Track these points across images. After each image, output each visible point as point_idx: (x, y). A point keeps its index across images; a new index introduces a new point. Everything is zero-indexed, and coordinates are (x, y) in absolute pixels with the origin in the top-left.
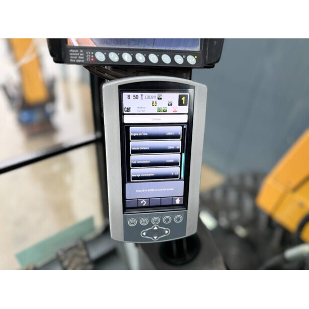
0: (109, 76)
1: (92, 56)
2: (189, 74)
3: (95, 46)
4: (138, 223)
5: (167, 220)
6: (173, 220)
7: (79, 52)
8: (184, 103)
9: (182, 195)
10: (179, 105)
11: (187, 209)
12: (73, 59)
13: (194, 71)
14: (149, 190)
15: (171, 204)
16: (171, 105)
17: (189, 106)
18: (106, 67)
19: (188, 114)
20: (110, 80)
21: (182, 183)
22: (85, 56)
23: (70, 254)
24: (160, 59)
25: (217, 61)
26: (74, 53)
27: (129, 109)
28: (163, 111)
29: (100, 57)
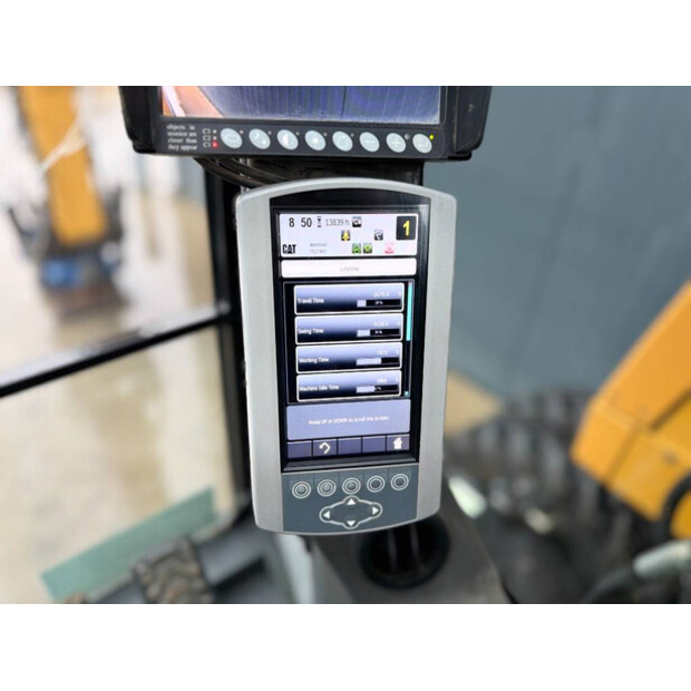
0: (249, 180)
1: (215, 138)
2: (418, 174)
3: (220, 116)
4: (314, 490)
5: (376, 484)
6: (388, 484)
7: (188, 130)
8: (407, 234)
9: (408, 430)
10: (398, 238)
11: (418, 461)
12: (173, 144)
13: (428, 166)
14: (336, 421)
15: (383, 450)
16: (382, 239)
17: (419, 240)
18: (241, 161)
19: (417, 257)
20: (252, 187)
21: (407, 403)
22: (199, 137)
23: (162, 570)
24: (356, 142)
25: (477, 146)
26: (177, 131)
27: (291, 249)
28: (365, 252)
29: (231, 139)
